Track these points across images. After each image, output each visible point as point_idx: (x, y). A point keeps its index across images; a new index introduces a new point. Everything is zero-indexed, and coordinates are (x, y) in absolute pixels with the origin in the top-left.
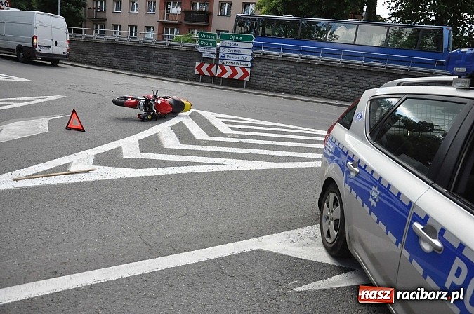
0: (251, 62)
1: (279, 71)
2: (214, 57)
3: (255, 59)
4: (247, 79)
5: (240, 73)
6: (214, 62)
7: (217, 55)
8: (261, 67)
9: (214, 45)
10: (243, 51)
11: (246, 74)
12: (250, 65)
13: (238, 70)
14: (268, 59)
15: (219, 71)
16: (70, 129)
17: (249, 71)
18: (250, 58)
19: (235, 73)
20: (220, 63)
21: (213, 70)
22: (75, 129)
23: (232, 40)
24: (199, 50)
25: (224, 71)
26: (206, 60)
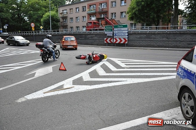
0: (128, 35)
1: (140, 38)
2: (112, 35)
3: (129, 34)
4: (127, 43)
5: (123, 41)
6: (112, 37)
7: (113, 34)
8: (132, 37)
9: (111, 31)
10: (124, 32)
11: (126, 41)
12: (127, 37)
13: (122, 39)
14: (135, 34)
15: (115, 41)
16: (61, 70)
17: (127, 39)
18: (127, 34)
19: (121, 41)
20: (115, 37)
21: (112, 40)
22: (63, 70)
23: (119, 28)
24: (106, 33)
25: (117, 41)
26: (109, 37)
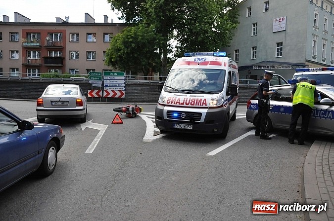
0: (125, 87)
1: (141, 90)
2: (100, 86)
3: (127, 85)
4: (123, 97)
5: (119, 94)
6: (101, 89)
7: (103, 84)
8: (130, 89)
9: (100, 79)
10: (119, 81)
11: (122, 94)
12: (124, 89)
13: (117, 92)
14: (135, 84)
15: (105, 94)
17: (124, 92)
18: (124, 85)
19: (115, 94)
20: (105, 89)
21: (100, 93)
23: (111, 76)
24: (90, 82)
25: (108, 94)
26: (95, 88)
